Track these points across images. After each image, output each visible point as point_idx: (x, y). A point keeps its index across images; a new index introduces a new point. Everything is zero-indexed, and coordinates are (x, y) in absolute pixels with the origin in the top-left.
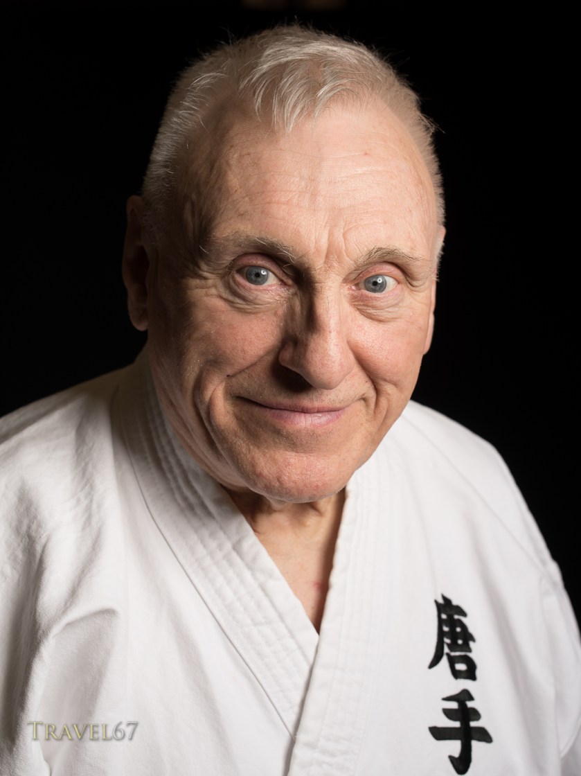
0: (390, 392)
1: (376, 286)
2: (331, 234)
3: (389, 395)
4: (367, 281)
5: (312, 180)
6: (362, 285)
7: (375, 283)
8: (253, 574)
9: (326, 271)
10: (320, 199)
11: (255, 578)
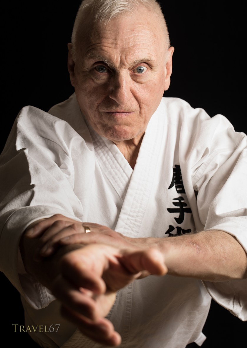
0: (144, 107)
1: (140, 71)
2: (121, 57)
3: (144, 108)
4: (137, 69)
5: (116, 39)
6: (136, 71)
7: (140, 70)
8: (111, 153)
9: (120, 68)
10: (118, 46)
11: (112, 154)
